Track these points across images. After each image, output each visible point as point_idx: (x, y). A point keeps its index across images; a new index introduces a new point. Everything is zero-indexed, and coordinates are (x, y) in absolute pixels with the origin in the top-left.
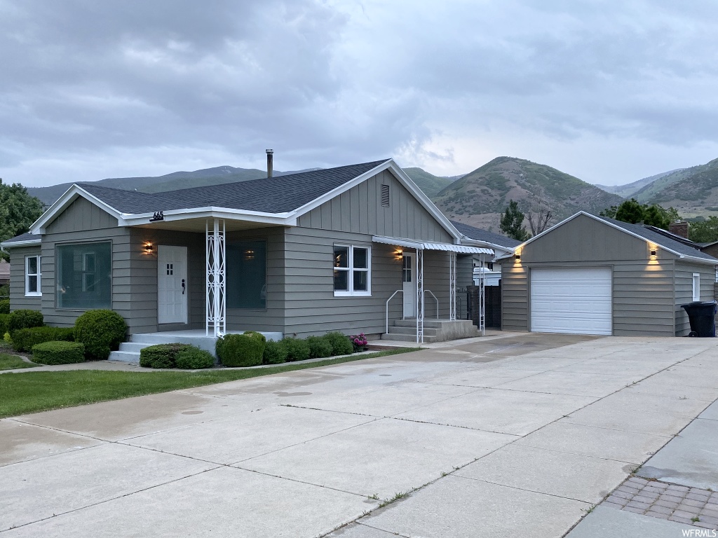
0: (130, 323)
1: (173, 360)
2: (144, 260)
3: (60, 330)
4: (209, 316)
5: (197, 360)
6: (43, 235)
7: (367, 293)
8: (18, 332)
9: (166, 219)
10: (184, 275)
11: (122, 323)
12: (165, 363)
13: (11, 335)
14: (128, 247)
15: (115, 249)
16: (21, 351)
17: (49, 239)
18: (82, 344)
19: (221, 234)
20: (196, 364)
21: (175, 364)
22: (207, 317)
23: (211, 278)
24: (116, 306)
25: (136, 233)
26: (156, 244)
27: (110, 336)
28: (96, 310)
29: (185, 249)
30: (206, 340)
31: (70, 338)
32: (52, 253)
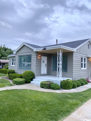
0: (35, 74)
1: (50, 86)
2: (38, 59)
3: (19, 75)
4: (58, 74)
5: (57, 87)
6: (16, 54)
7: (86, 69)
8: (10, 75)
9: (47, 49)
10: (46, 63)
11: (34, 74)
12: (48, 87)
13: (8, 75)
14: (35, 56)
15: (32, 57)
16: (10, 79)
17: (17, 54)
18: (24, 79)
19: (61, 53)
20: (56, 88)
21: (50, 88)
22: (57, 75)
23: (59, 64)
24: (32, 70)
25: (38, 53)
26: (41, 56)
27: (31, 77)
28: (28, 71)
29: (46, 57)
30: (57, 81)
31: (21, 77)
32: (18, 57)
